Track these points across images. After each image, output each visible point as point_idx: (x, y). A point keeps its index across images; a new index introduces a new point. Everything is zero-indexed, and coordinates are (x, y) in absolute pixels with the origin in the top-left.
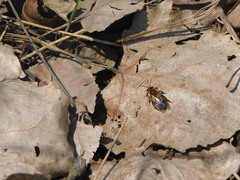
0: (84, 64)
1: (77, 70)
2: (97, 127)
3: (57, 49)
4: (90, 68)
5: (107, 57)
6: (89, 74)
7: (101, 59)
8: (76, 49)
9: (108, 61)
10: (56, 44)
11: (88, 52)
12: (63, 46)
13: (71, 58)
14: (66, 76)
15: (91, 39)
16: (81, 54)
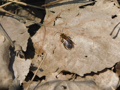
0: (21, 21)
1: (16, 24)
2: (28, 60)
3: (4, 11)
4: (25, 23)
5: (36, 16)
6: (24, 27)
7: (32, 17)
8: (16, 11)
9: (36, 19)
10: (3, 7)
11: (24, 12)
12: (7, 8)
13: (12, 17)
14: (9, 28)
15: (25, 4)
16: (19, 14)
